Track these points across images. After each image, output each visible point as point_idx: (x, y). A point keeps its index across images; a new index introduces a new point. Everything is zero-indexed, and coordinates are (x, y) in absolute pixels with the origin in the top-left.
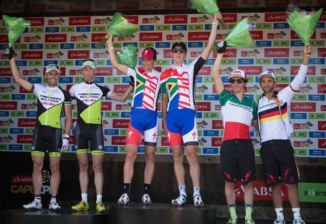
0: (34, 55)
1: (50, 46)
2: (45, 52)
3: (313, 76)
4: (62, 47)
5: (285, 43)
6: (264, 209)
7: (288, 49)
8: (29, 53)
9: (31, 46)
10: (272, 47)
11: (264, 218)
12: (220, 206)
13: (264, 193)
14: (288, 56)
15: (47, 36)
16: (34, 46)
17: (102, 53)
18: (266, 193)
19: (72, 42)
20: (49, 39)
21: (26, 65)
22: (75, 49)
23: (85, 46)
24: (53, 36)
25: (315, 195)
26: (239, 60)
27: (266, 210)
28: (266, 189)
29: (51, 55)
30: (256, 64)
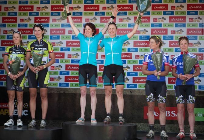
0: (11, 20)
1: (22, 14)
2: (19, 18)
3: (202, 35)
4: (30, 14)
5: (183, 13)
6: (168, 126)
7: (185, 17)
8: (8, 18)
9: (9, 14)
10: (175, 15)
11: (168, 132)
12: (138, 124)
13: (168, 115)
14: (185, 22)
15: (20, 7)
16: (11, 13)
17: (58, 19)
18: (170, 115)
19: (38, 11)
20: (21, 9)
21: (5, 27)
22: (39, 16)
23: (46, 14)
24: (24, 7)
25: (202, 116)
26: (152, 24)
27: (169, 126)
28: (169, 112)
29: (23, 20)
30: (163, 27)
